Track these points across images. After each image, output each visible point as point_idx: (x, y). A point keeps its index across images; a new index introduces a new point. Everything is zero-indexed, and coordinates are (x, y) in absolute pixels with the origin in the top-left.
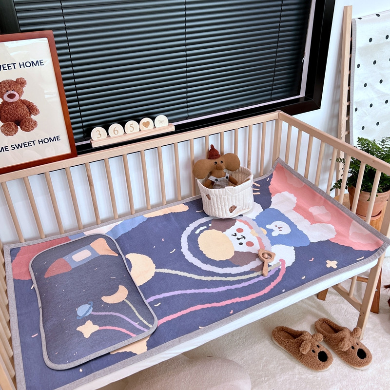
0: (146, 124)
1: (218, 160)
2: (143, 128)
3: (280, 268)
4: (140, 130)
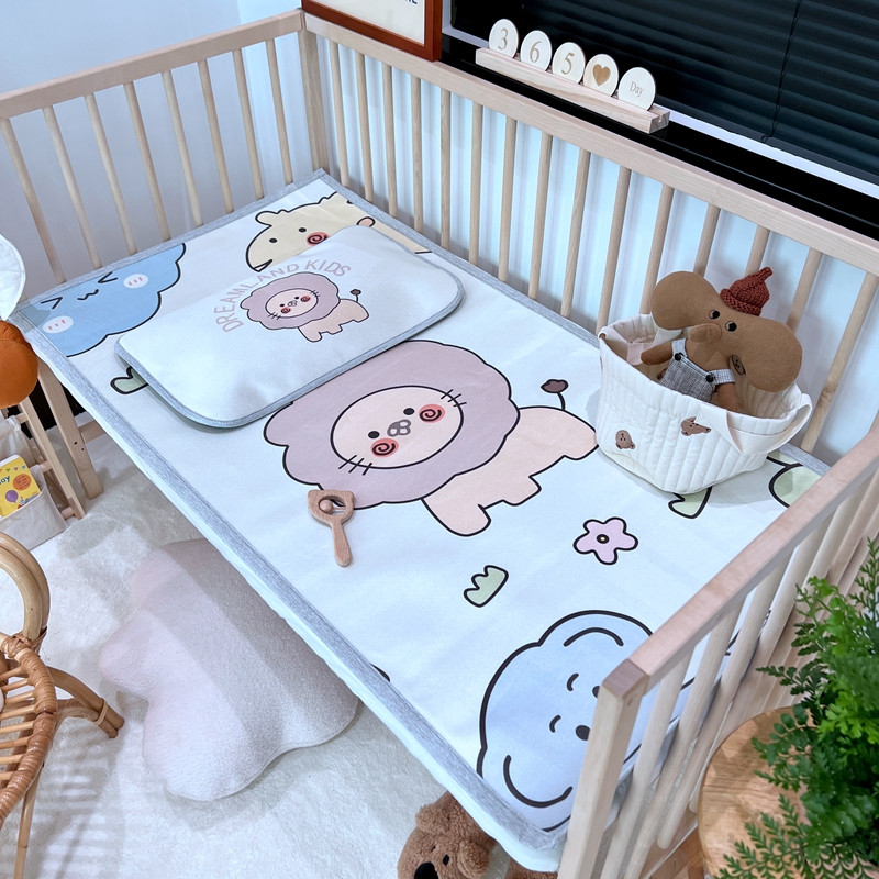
0: (601, 74)
4: (582, 80)
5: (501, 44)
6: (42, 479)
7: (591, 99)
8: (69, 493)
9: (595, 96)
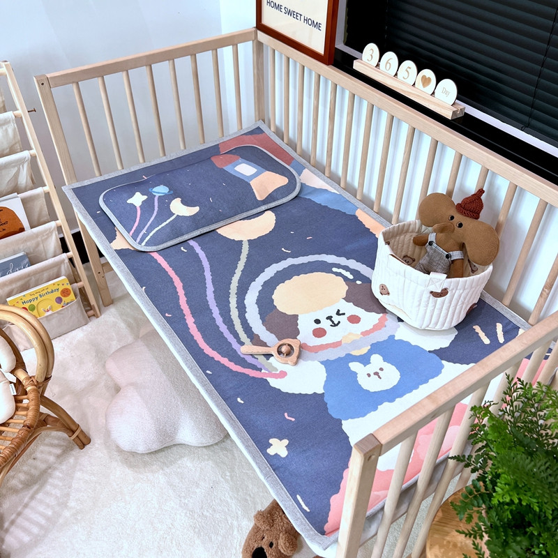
0: (426, 81)
1: (459, 218)
2: (419, 84)
3: (263, 371)
4: (414, 84)
5: (369, 58)
6: (78, 292)
7: (418, 96)
8: (93, 301)
9: (421, 94)
